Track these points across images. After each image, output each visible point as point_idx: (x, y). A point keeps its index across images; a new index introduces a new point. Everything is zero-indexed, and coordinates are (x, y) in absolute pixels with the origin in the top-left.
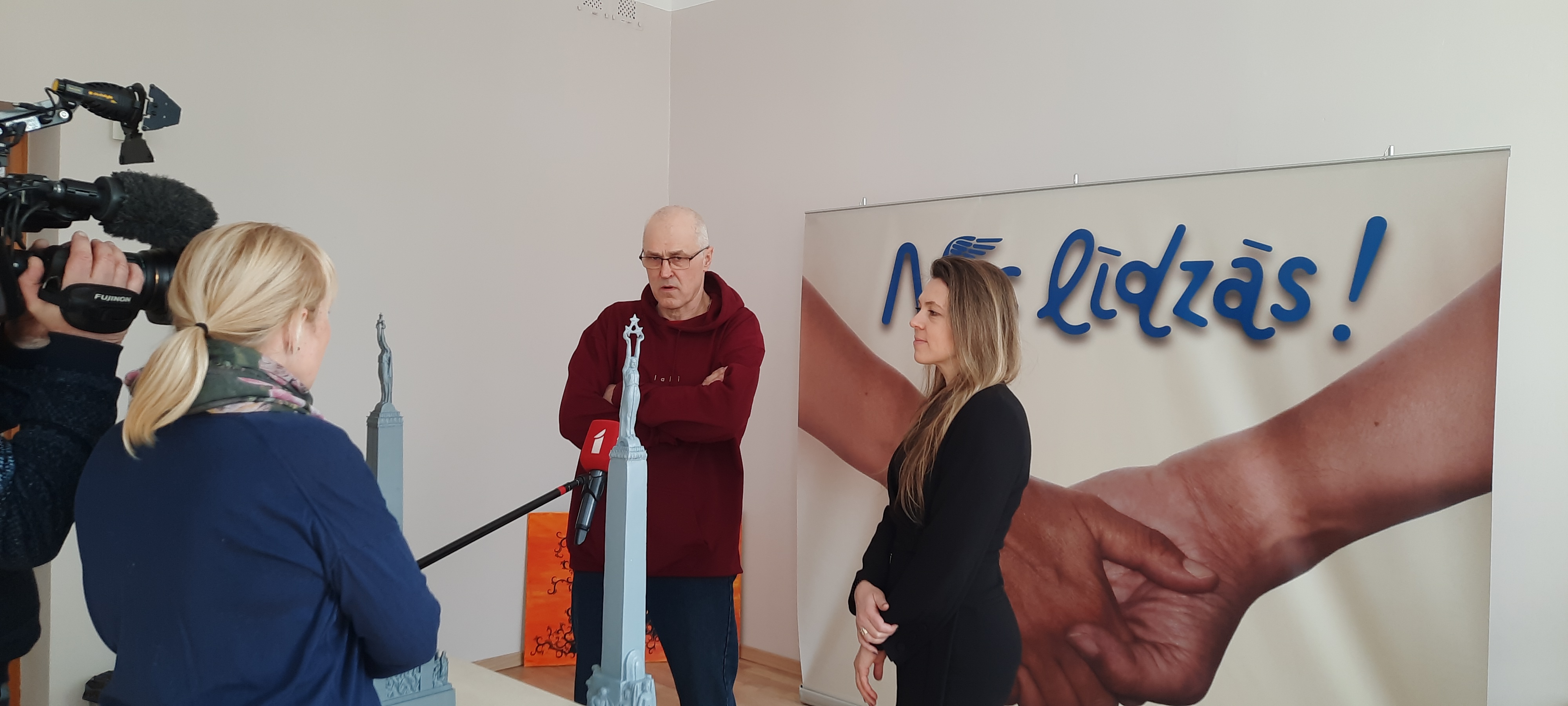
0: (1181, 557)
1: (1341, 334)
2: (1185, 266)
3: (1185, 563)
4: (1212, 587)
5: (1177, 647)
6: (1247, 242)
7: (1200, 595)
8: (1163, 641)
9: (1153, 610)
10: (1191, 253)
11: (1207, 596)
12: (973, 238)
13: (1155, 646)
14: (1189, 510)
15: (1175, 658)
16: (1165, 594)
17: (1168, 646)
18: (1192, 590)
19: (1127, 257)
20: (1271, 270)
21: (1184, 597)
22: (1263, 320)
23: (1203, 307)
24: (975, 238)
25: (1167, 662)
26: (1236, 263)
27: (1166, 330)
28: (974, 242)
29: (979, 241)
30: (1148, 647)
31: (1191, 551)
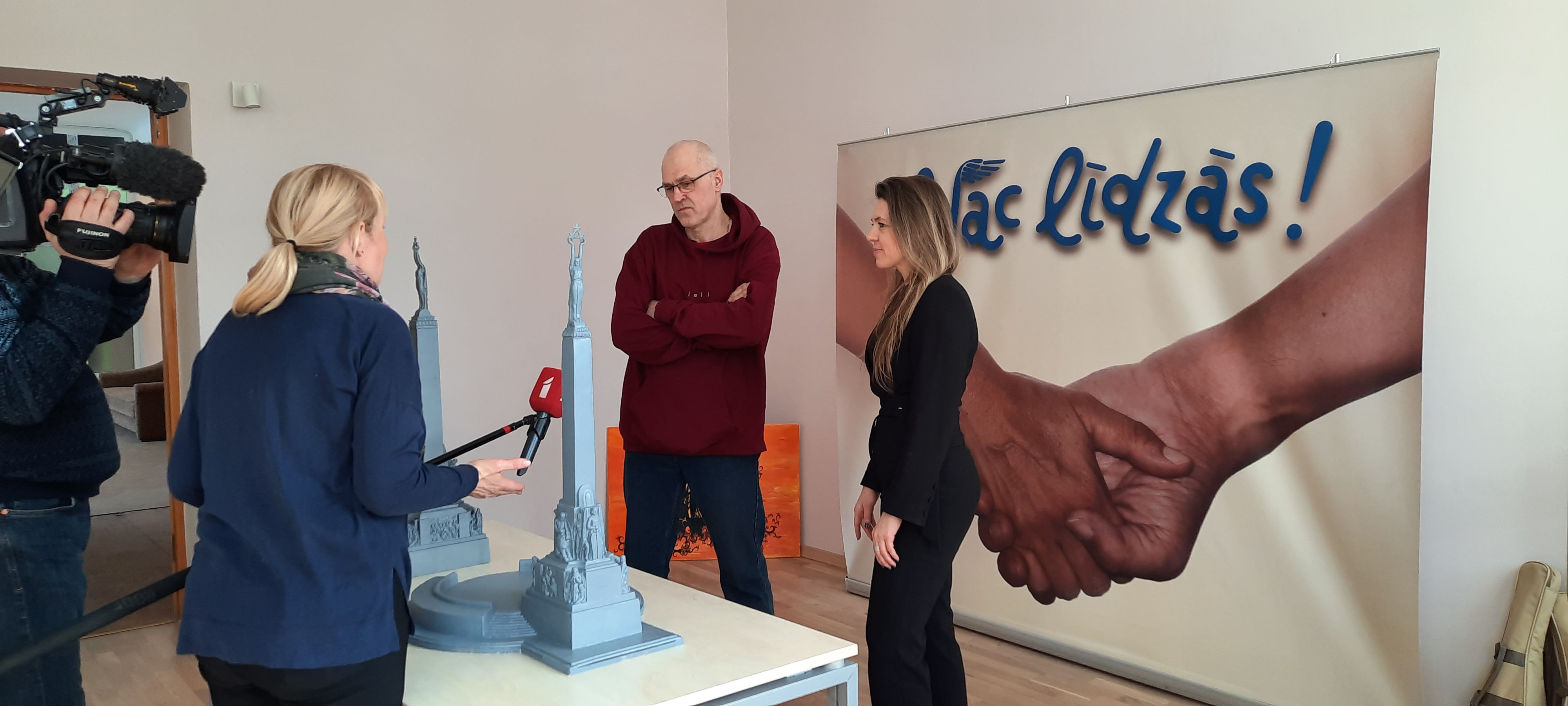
0: (1161, 445)
1: (1294, 234)
2: (1162, 177)
3: (1165, 450)
4: (1188, 471)
5: (1158, 527)
6: (1213, 151)
7: (1178, 480)
8: (1147, 523)
9: (1138, 495)
10: (1166, 165)
11: (1184, 479)
12: (980, 161)
13: (1141, 527)
14: (1167, 402)
15: (1157, 536)
16: (1148, 480)
17: (1152, 527)
18: (1171, 475)
19: (1111, 172)
20: (1234, 176)
21: (1164, 481)
22: (1228, 224)
23: (1177, 215)
24: (982, 160)
25: (1152, 542)
26: (1205, 172)
27: (1146, 237)
28: (982, 164)
29: (985, 163)
30: (1136, 529)
31: (1169, 439)
